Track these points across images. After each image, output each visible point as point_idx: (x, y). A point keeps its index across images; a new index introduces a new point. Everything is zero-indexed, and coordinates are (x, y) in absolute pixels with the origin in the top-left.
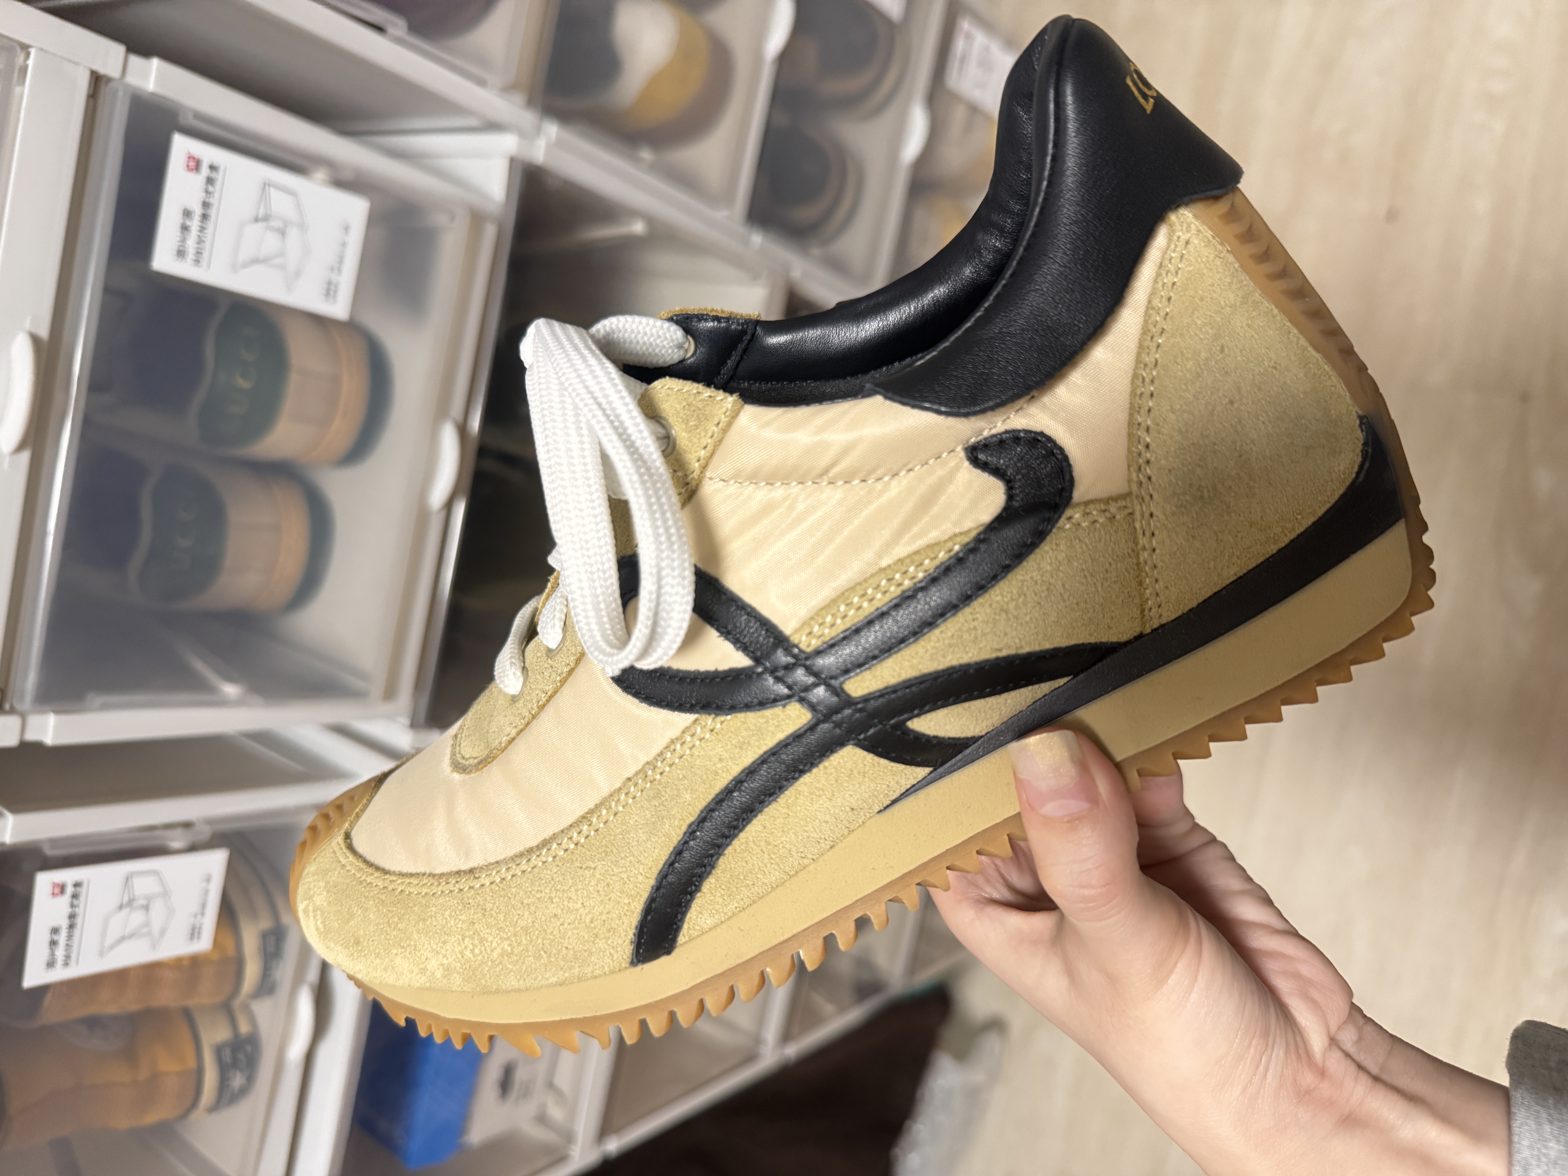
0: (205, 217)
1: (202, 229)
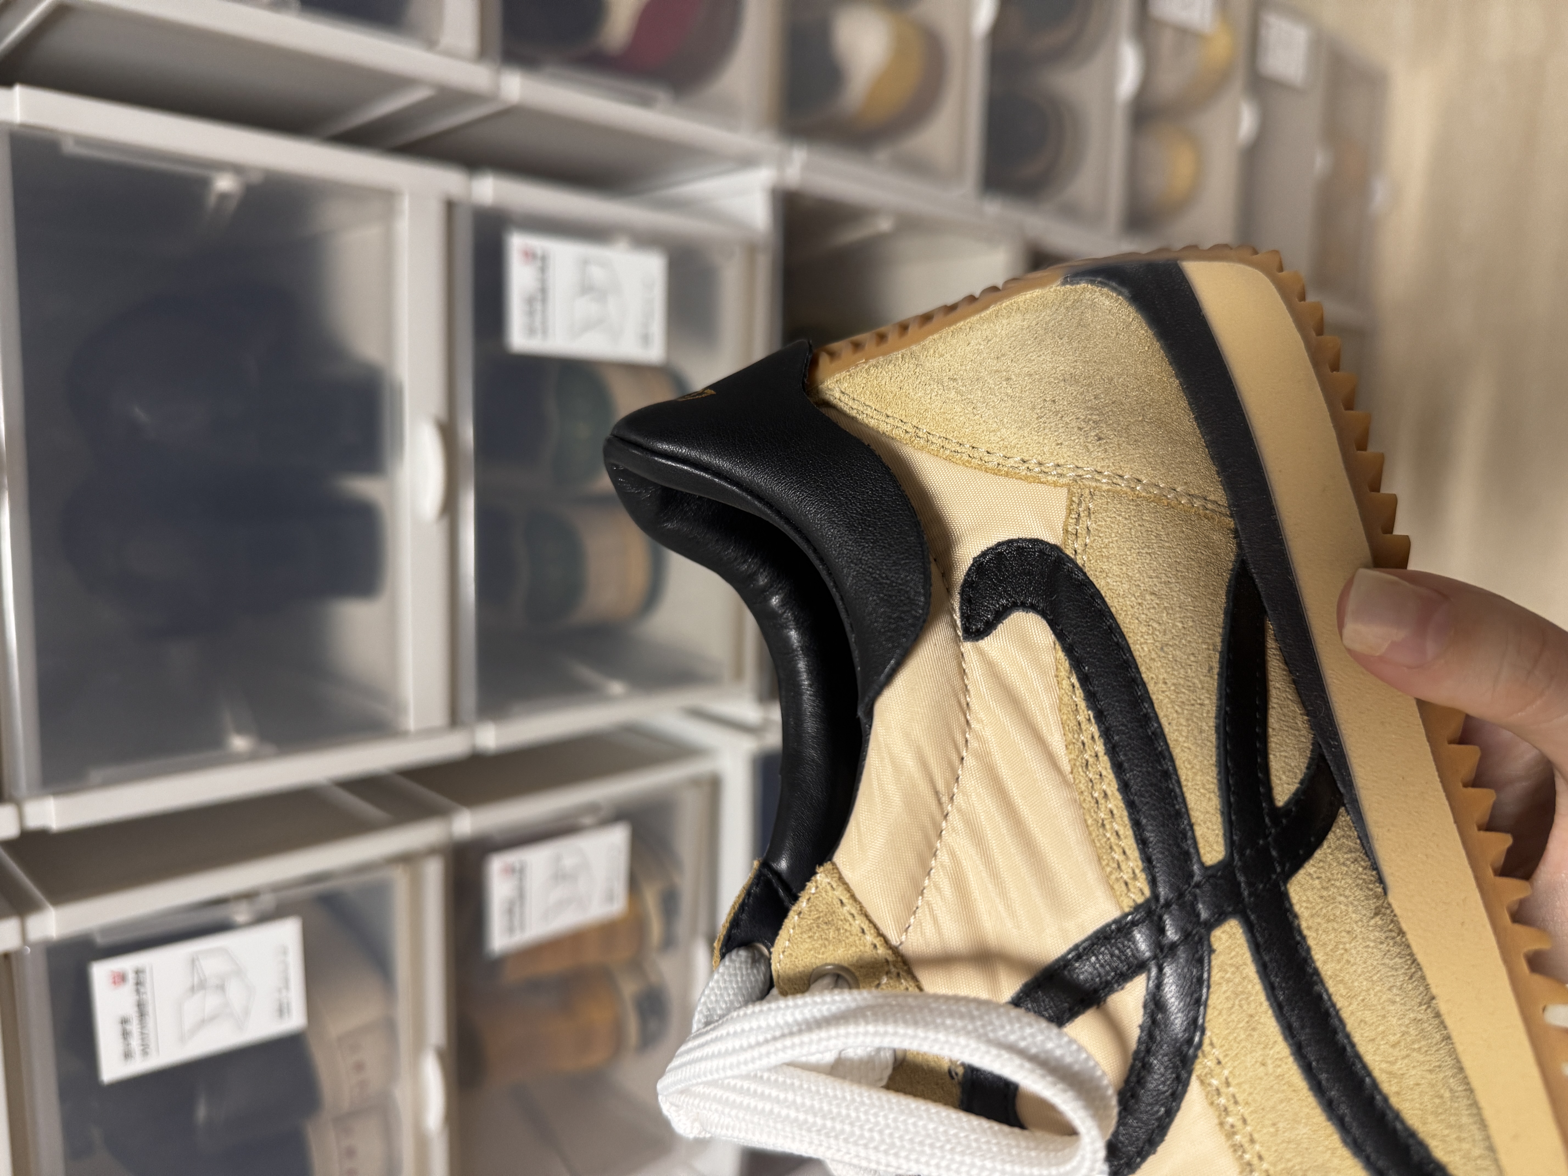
1: (544, 310)
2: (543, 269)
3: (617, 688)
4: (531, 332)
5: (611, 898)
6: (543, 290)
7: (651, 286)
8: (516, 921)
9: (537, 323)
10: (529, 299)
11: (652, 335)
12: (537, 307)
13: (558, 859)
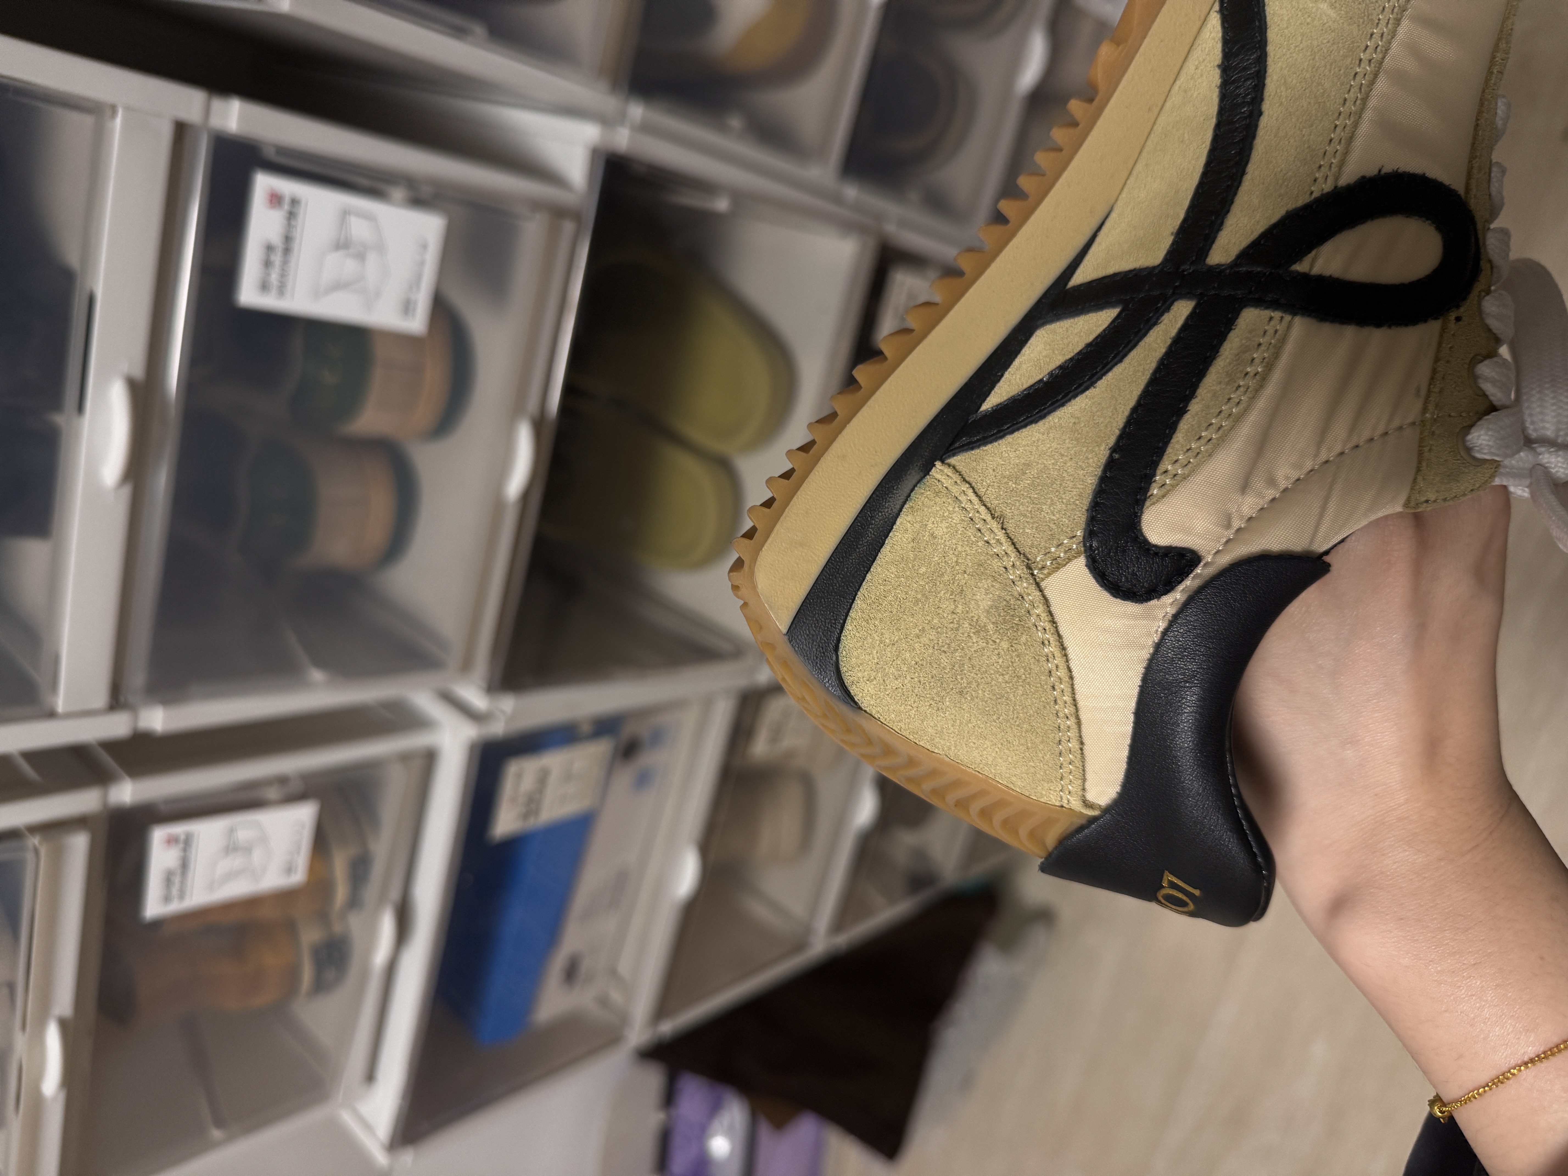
0: (287, 250)
1: (285, 263)
2: (291, 215)
3: (317, 675)
4: (264, 287)
5: (289, 870)
6: (288, 239)
7: (425, 247)
8: (175, 891)
9: (274, 277)
10: (269, 248)
11: (415, 303)
12: (277, 259)
13: (232, 831)
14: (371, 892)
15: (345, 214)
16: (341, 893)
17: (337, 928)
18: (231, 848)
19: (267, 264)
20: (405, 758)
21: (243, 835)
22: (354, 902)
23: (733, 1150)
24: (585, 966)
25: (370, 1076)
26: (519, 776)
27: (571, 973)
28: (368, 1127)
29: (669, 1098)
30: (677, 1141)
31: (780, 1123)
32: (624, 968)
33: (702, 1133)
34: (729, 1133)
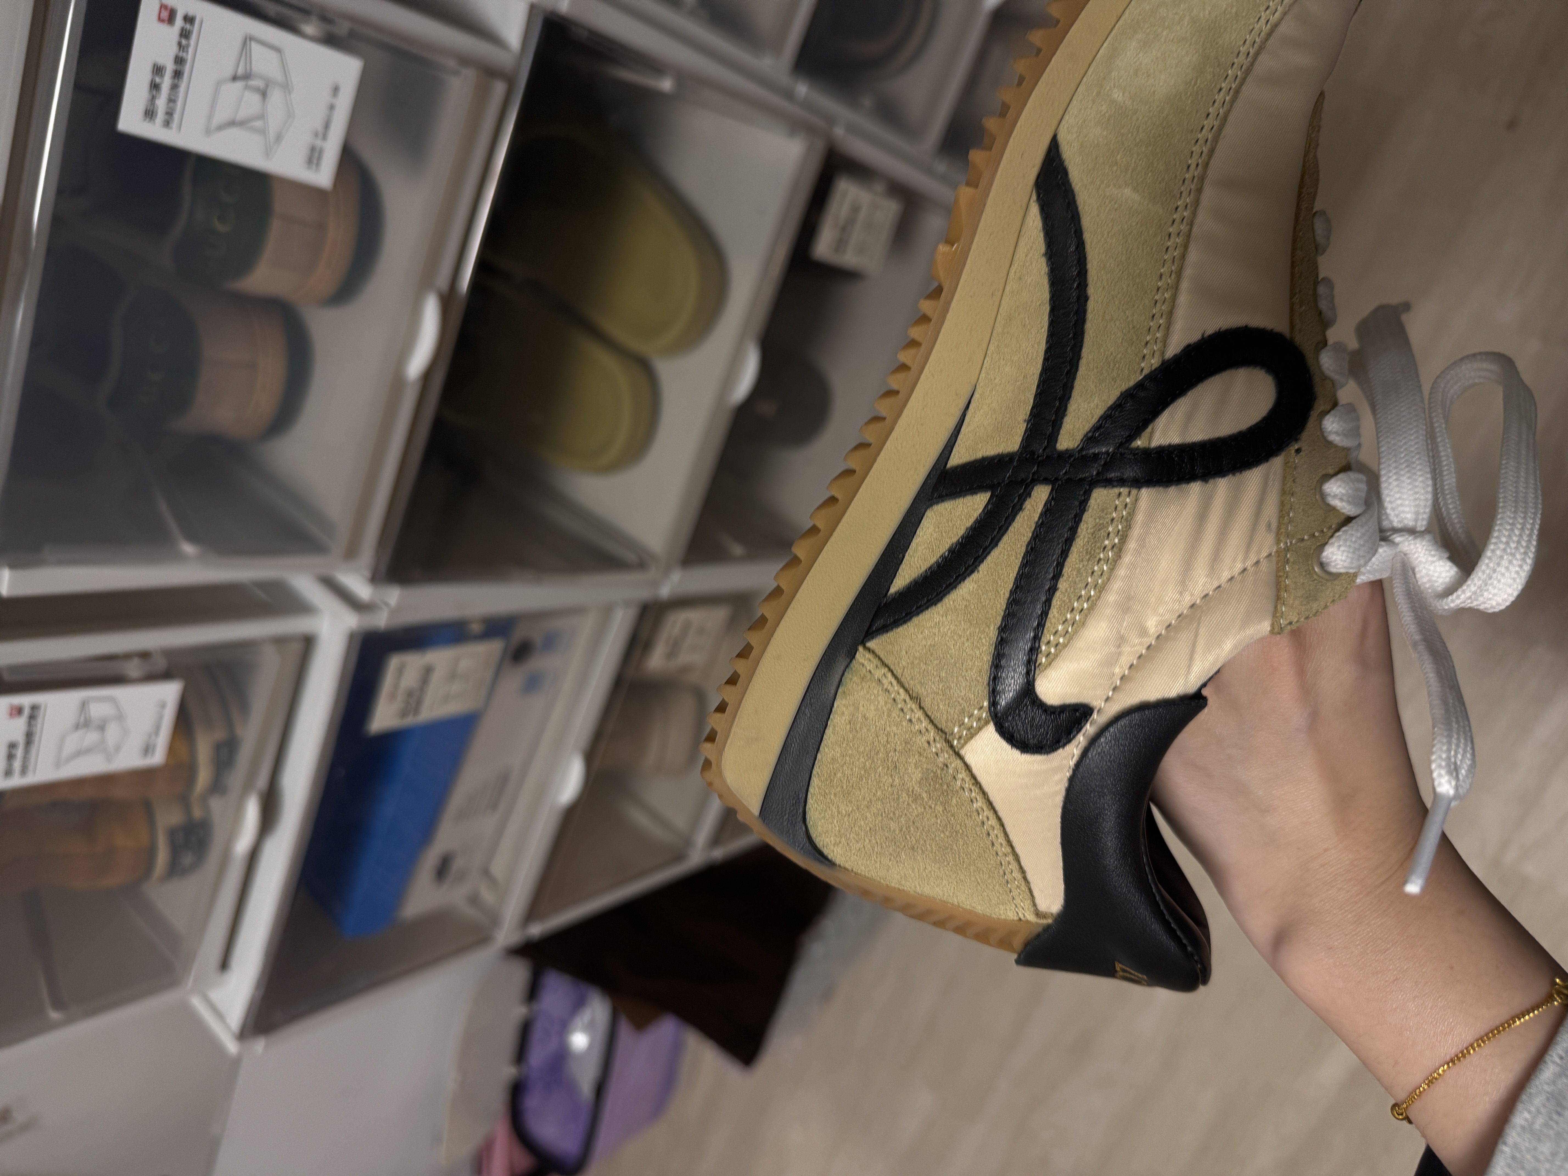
0: (178, 74)
1: (174, 87)
2: (185, 34)
3: (188, 548)
4: (150, 114)
5: (148, 750)
6: (179, 61)
7: (336, 90)
8: (17, 764)
9: (161, 103)
10: (158, 70)
11: (321, 152)
12: (166, 82)
13: (84, 705)
14: (236, 778)
15: (248, 40)
16: (204, 776)
17: (197, 813)
18: (84, 723)
19: (155, 87)
20: (280, 641)
21: (97, 710)
22: (217, 786)
23: (591, 1046)
24: (457, 864)
25: (224, 965)
26: (400, 671)
27: (443, 870)
28: (220, 1016)
29: (533, 993)
30: (537, 1034)
31: (641, 1024)
32: (498, 868)
33: (564, 1028)
34: (589, 1028)
